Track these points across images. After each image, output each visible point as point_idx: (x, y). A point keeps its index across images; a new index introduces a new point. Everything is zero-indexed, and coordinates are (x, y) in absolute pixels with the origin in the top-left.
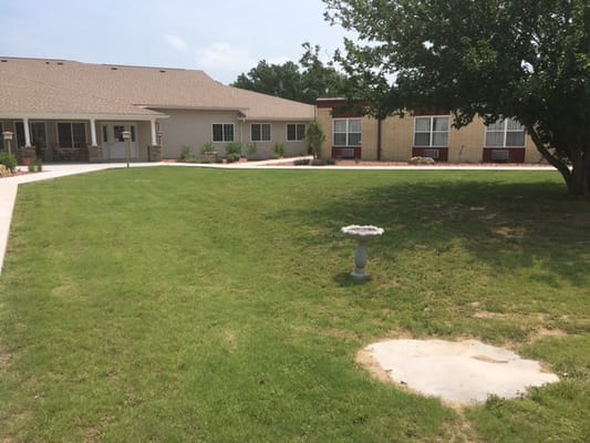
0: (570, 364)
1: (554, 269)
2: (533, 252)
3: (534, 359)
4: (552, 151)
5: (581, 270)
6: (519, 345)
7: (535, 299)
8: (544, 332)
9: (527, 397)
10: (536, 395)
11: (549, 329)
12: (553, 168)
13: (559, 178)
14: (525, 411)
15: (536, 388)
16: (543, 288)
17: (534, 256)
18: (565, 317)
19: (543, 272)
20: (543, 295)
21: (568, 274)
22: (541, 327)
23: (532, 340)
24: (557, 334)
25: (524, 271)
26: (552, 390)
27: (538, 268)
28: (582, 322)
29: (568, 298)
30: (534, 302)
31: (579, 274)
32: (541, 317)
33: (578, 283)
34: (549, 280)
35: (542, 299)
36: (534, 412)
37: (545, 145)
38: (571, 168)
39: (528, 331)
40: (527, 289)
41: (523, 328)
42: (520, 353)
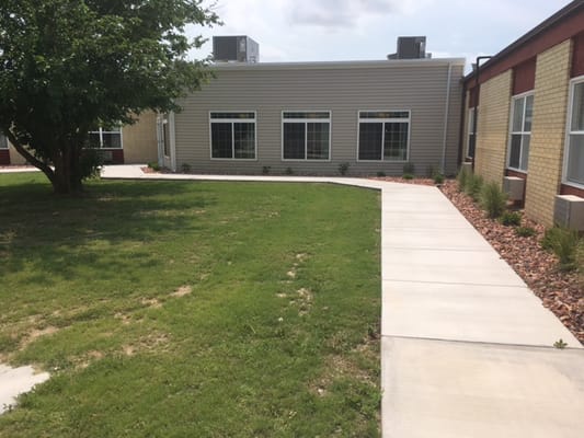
0: (61, 356)
1: (45, 268)
2: (22, 256)
3: (27, 364)
4: (32, 152)
5: (69, 264)
6: (10, 355)
7: (26, 302)
8: (36, 334)
9: (16, 407)
10: (26, 401)
11: (41, 329)
12: (37, 169)
13: (44, 179)
14: (13, 423)
15: (25, 395)
16: (34, 290)
17: (25, 260)
18: (56, 313)
19: (33, 274)
20: (33, 297)
21: (58, 270)
22: (33, 329)
23: (24, 346)
24: (49, 331)
25: (12, 276)
26: (42, 390)
27: (28, 271)
28: (72, 313)
29: (58, 294)
30: (25, 306)
31: (68, 268)
32: (32, 320)
33: (68, 276)
34: (40, 280)
35: (32, 301)
36: (23, 420)
37: (25, 147)
38: (53, 169)
39: (20, 338)
40: (17, 295)
41: (14, 336)
42: (12, 363)
